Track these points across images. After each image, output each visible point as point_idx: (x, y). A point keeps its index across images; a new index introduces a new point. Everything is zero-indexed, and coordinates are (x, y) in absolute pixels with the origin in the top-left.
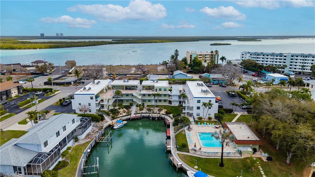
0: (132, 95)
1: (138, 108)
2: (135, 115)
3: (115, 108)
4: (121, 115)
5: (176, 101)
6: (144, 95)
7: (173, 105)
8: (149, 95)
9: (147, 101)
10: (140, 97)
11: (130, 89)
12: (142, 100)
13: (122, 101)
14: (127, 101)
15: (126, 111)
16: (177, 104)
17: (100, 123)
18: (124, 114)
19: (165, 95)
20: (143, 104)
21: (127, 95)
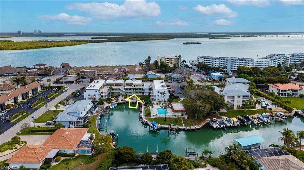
0: (119, 89)
1: (124, 97)
2: (122, 101)
3: (109, 97)
4: (113, 101)
5: (147, 92)
6: (127, 89)
7: (145, 95)
8: (130, 89)
9: (129, 93)
10: (124, 90)
11: (118, 86)
12: (125, 92)
13: (113, 93)
14: (116, 93)
15: (116, 99)
16: (147, 94)
17: (102, 106)
18: (115, 101)
19: (140, 89)
20: (126, 95)
21: (116, 89)
